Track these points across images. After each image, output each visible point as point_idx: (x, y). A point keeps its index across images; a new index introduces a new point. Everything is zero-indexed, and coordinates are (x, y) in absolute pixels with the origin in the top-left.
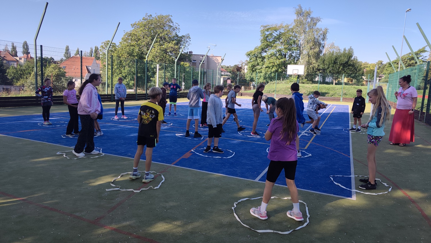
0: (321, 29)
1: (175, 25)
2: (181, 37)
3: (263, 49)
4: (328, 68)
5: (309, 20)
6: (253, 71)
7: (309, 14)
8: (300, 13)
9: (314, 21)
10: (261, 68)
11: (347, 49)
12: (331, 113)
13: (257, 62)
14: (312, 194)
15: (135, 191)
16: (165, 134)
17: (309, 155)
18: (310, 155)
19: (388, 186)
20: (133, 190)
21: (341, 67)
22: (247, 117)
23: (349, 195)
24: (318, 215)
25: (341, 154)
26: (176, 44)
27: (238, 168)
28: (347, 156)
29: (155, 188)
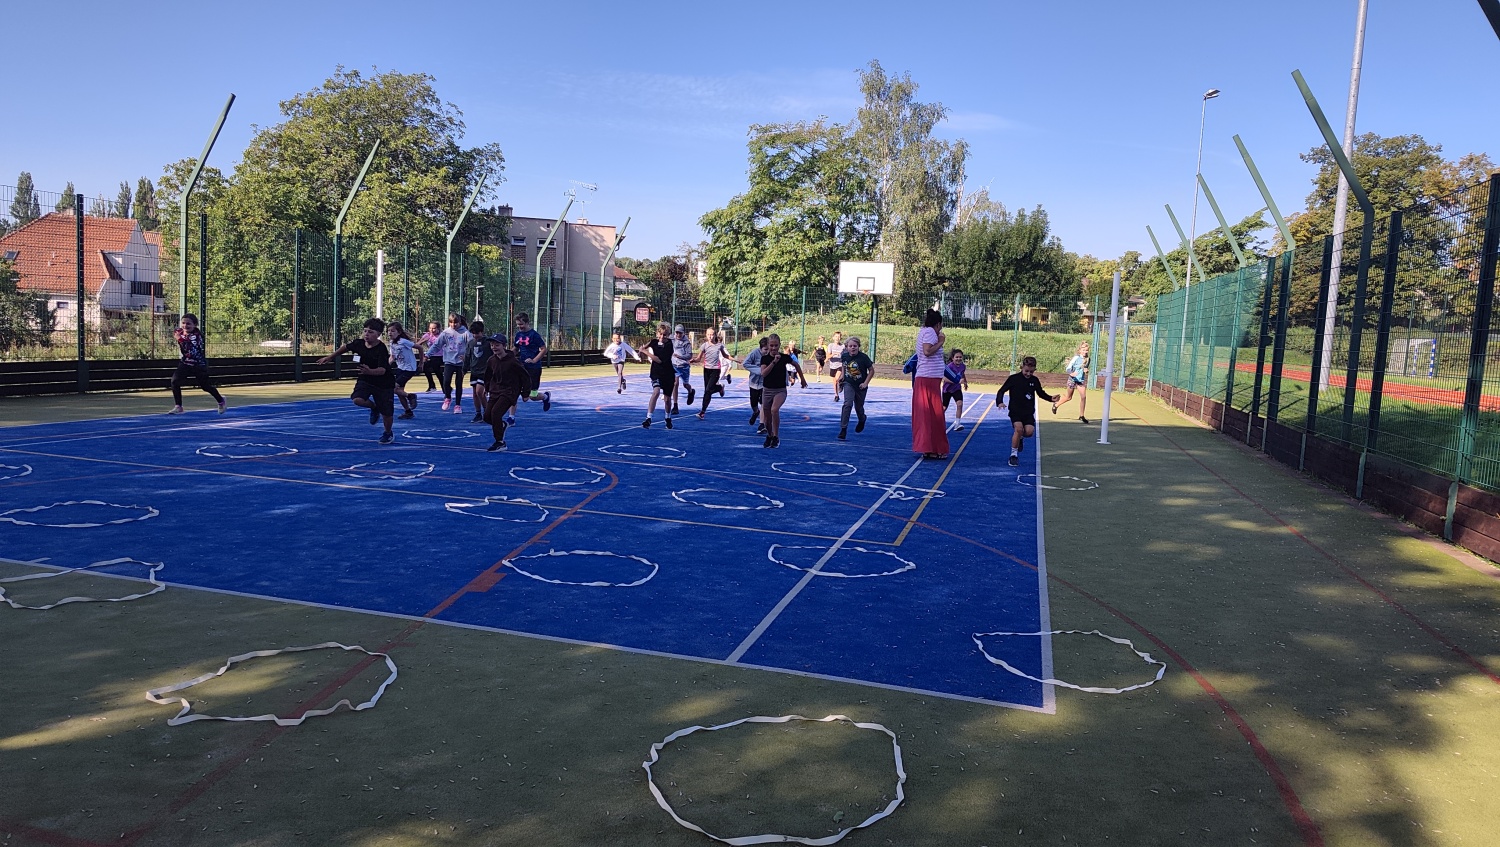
0: (946, 144)
1: (443, 111)
2: (470, 156)
3: (757, 206)
4: (971, 273)
5: (907, 112)
6: (727, 281)
7: (904, 94)
8: (876, 89)
9: (925, 119)
10: (754, 271)
11: (1028, 213)
12: (980, 422)
13: (738, 250)
14: (917, 698)
15: (282, 722)
16: (405, 503)
17: (907, 568)
18: (912, 565)
19: (1154, 662)
20: (276, 719)
21: (1011, 272)
22: (704, 439)
23: (1034, 696)
24: (933, 771)
25: (1010, 561)
26: (446, 179)
27: (668, 619)
28: (1030, 566)
29: (360, 708)
